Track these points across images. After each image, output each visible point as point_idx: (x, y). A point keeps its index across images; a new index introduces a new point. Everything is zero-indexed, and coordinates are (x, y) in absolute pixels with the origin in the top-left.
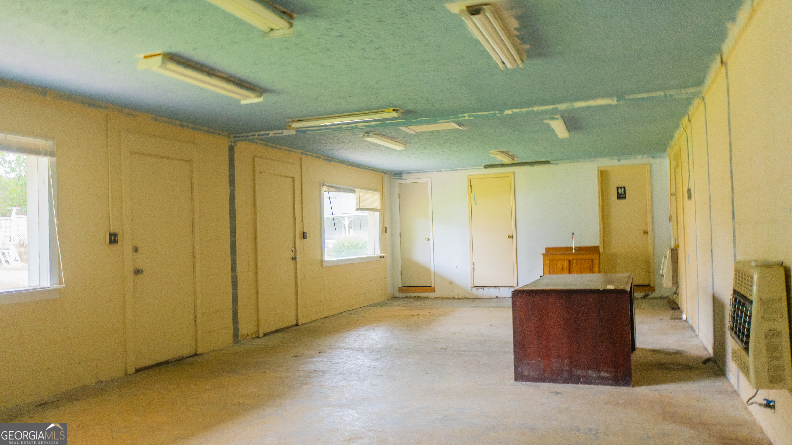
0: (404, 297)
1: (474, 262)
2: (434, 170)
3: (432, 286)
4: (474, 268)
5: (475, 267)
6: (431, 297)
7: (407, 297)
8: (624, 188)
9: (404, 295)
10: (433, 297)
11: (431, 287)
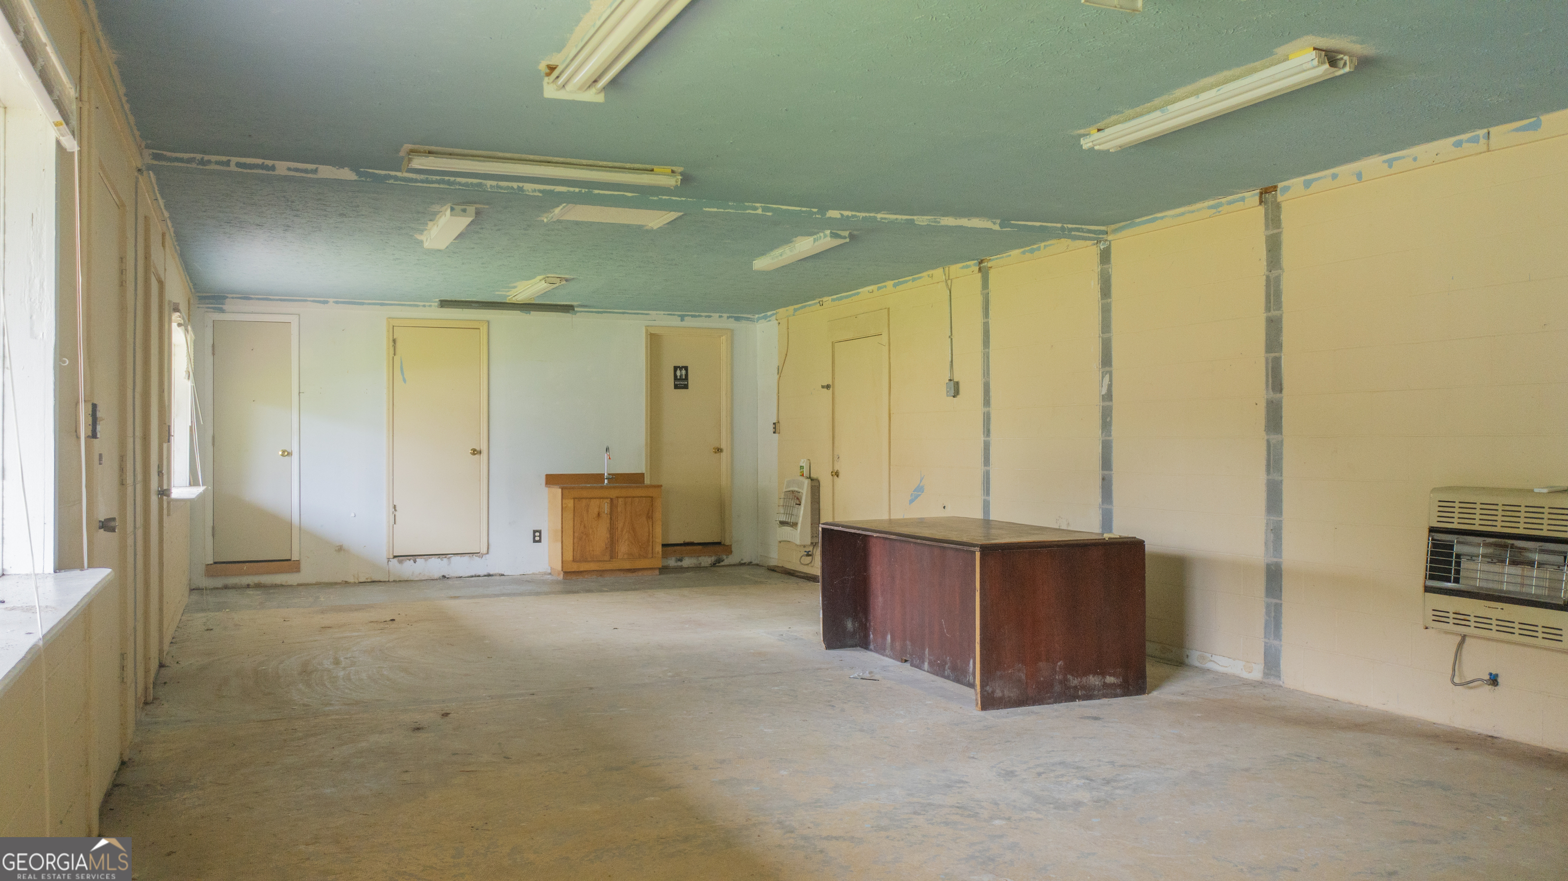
0: (220, 586)
1: (394, 504)
2: (309, 299)
3: (292, 560)
4: (395, 516)
5: (397, 513)
6: (290, 583)
7: (226, 587)
8: (686, 368)
9: (219, 582)
10: (295, 584)
11: (290, 560)
